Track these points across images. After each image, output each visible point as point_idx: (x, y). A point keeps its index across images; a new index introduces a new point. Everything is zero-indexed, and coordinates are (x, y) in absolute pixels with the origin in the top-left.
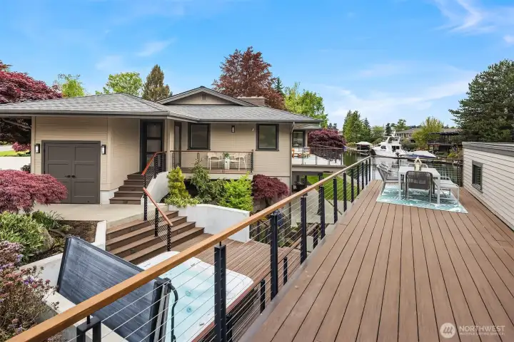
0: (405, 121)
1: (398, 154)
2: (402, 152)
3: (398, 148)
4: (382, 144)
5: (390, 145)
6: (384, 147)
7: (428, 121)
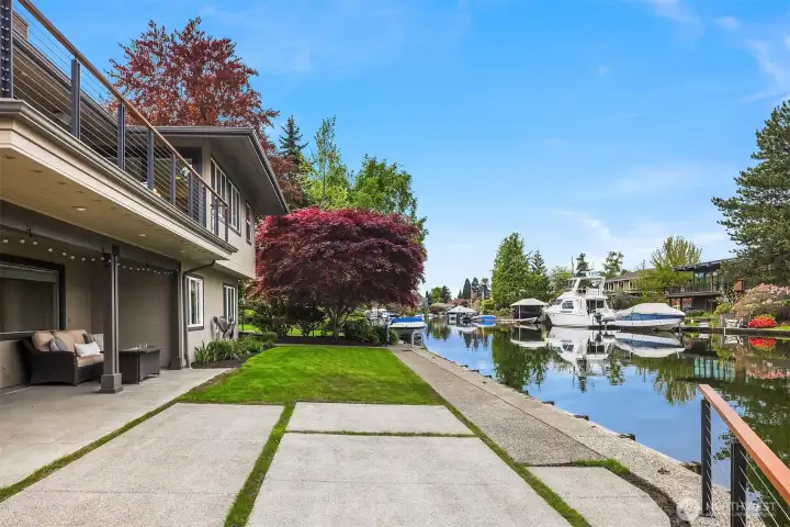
0: (621, 256)
1: (598, 317)
2: (607, 313)
3: (600, 304)
4: (566, 296)
5: (583, 299)
6: (569, 305)
7: (668, 246)
